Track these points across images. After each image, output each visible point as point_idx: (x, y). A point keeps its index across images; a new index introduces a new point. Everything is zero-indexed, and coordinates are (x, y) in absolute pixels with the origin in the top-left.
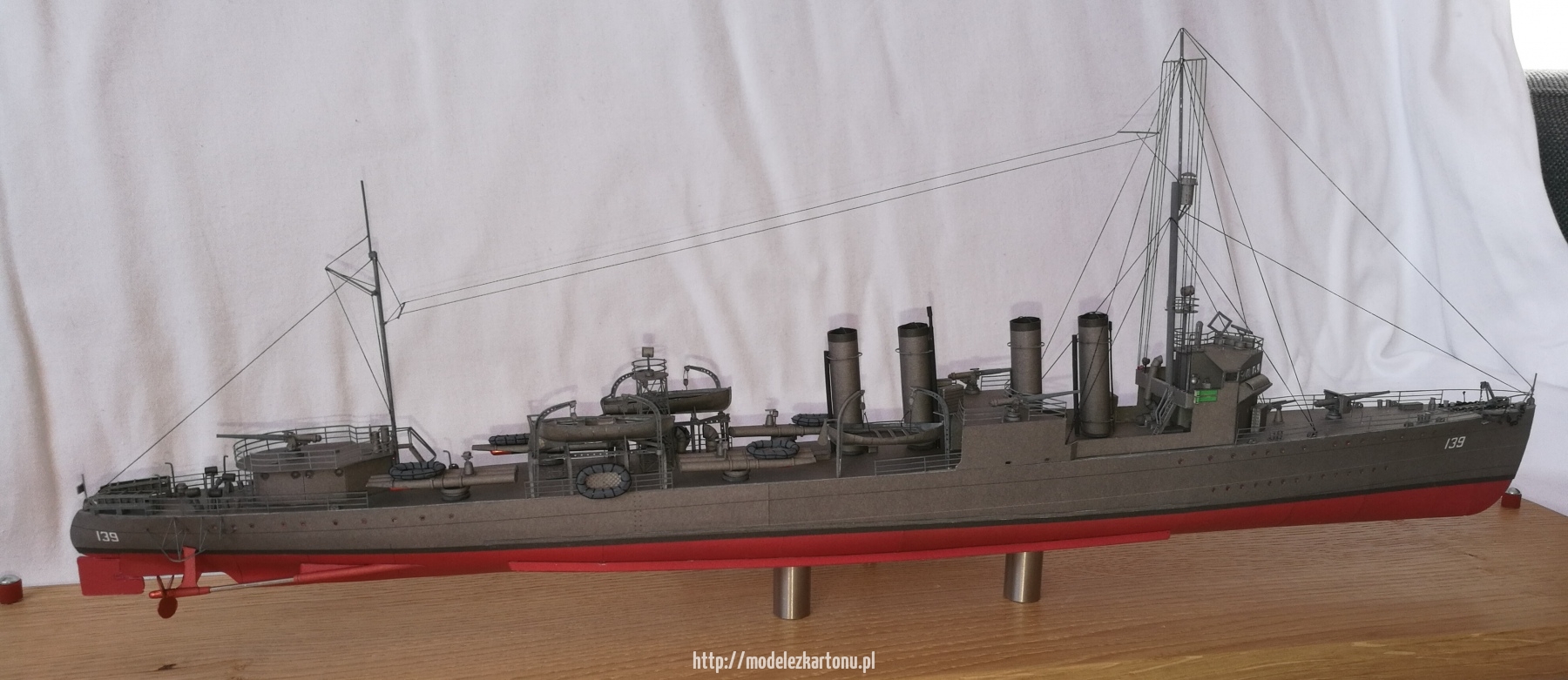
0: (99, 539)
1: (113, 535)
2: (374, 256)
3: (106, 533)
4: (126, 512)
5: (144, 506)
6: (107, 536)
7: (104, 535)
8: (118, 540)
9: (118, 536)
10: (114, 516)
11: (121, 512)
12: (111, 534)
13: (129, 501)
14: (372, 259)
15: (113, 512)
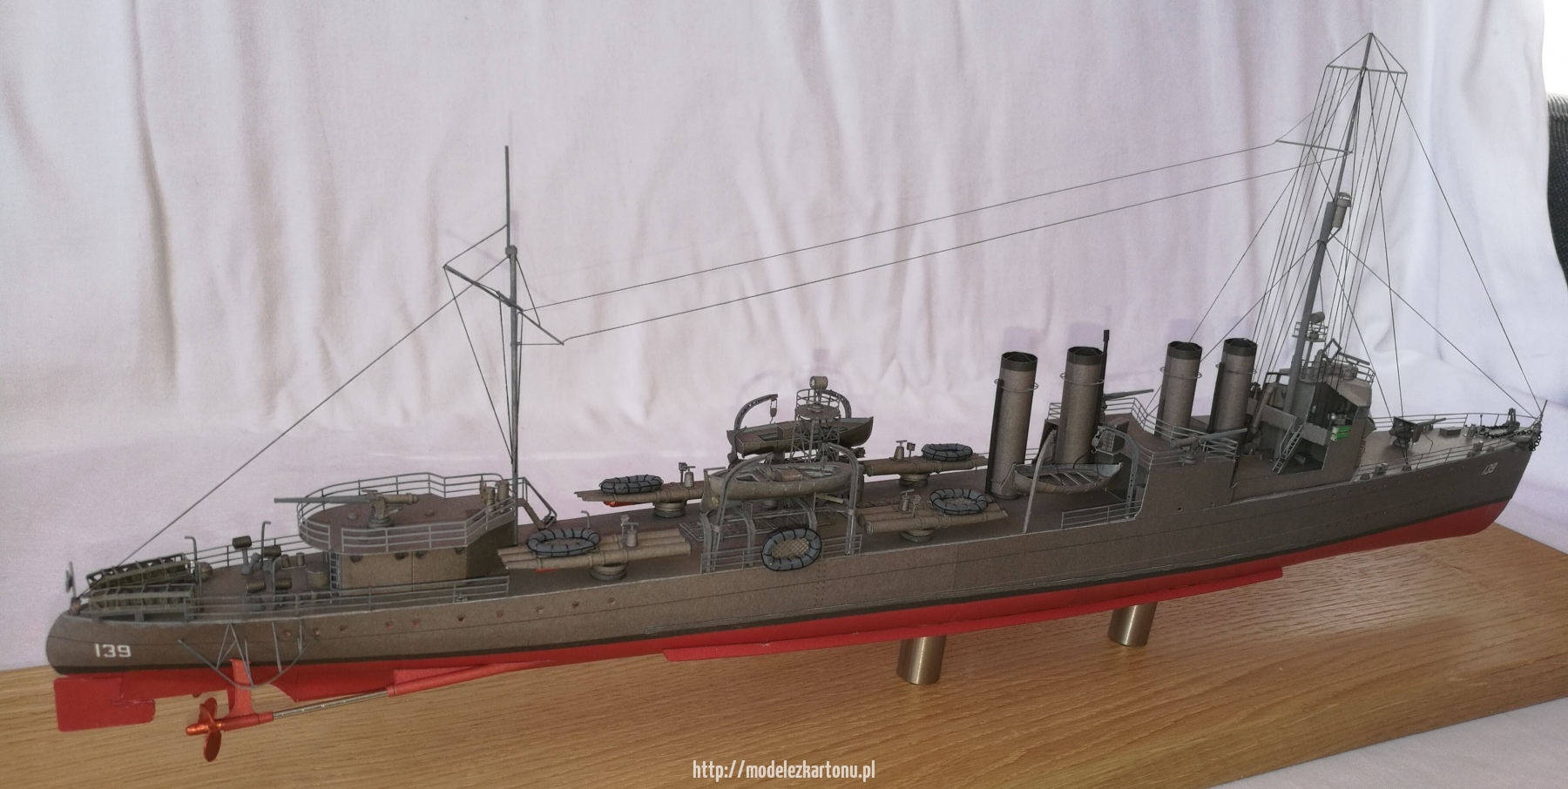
0: (98, 654)
1: (123, 649)
2: (512, 252)
3: (113, 647)
4: (148, 617)
5: (183, 608)
6: (113, 651)
7: (108, 649)
8: (129, 655)
9: (131, 650)
10: (131, 623)
11: (142, 618)
12: (119, 647)
13: (155, 601)
14: (509, 256)
15: (131, 618)
